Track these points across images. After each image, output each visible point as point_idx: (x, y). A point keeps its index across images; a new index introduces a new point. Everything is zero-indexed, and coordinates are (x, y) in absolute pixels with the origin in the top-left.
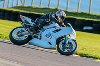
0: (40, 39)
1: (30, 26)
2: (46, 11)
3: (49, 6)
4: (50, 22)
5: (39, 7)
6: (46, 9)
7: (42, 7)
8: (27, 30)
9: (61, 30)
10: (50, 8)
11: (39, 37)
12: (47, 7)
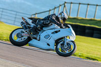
0: (39, 40)
1: (29, 28)
2: (91, 22)
3: (94, 17)
4: (49, 24)
5: (84, 18)
6: (91, 20)
7: (87, 18)
8: (26, 31)
9: (59, 31)
10: (96, 19)
11: (38, 38)
12: (93, 18)
